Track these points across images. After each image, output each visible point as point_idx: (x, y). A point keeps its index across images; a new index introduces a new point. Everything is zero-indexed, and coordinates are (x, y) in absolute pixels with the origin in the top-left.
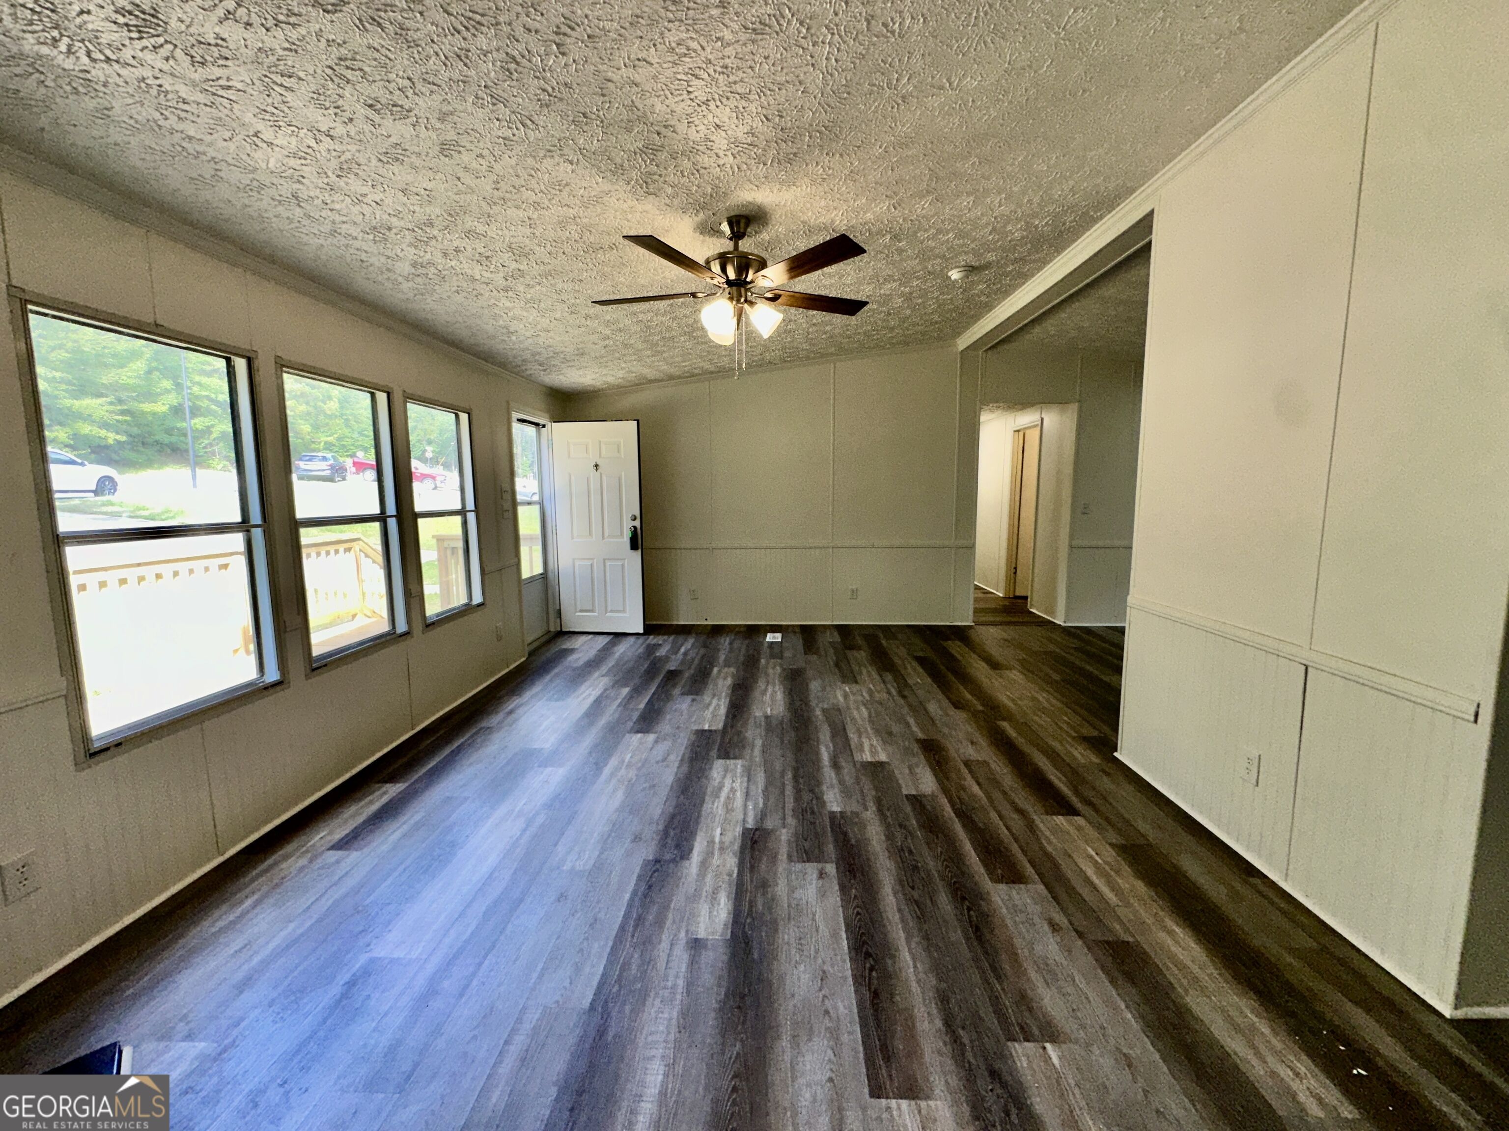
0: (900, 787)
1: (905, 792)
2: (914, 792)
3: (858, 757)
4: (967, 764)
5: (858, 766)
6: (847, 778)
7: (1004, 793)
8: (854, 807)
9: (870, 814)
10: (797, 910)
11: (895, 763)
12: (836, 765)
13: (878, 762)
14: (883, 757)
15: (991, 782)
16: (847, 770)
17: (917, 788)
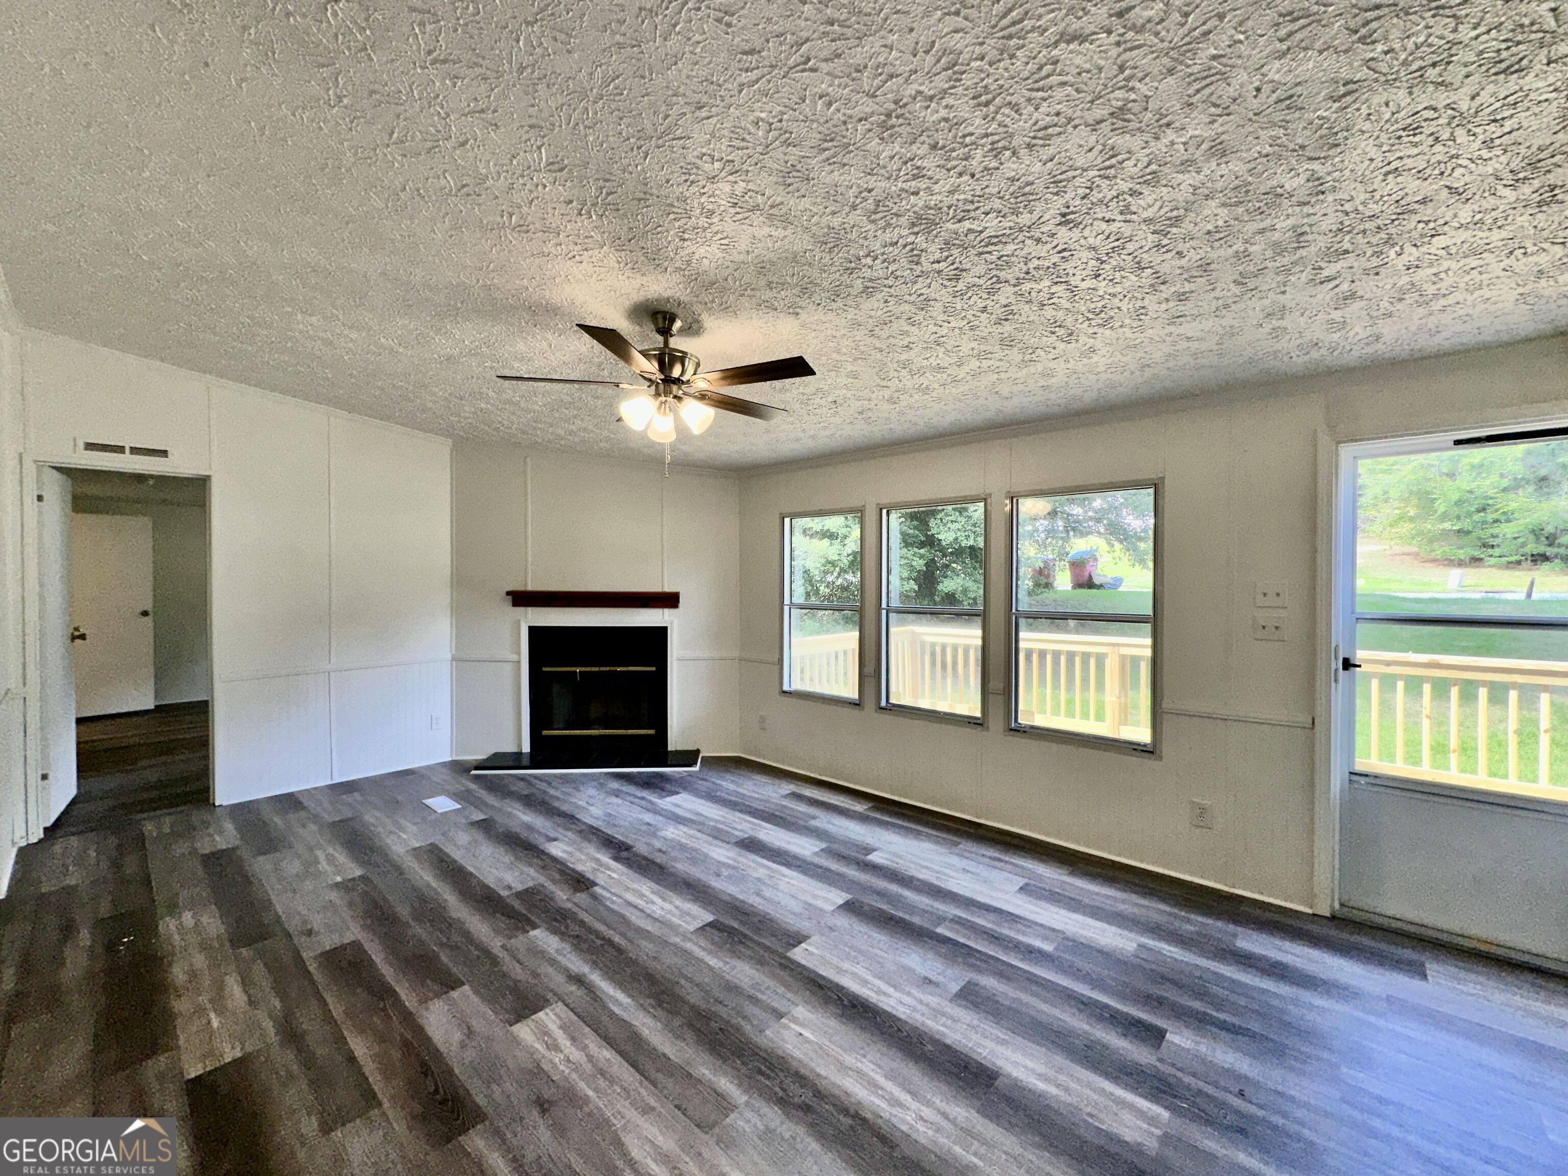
0: (476, 992)
1: (466, 988)
2: (454, 994)
3: (560, 1007)
5: (550, 996)
6: (550, 970)
8: (519, 942)
9: (496, 944)
10: (510, 867)
11: (498, 1030)
12: (579, 980)
13: (526, 1017)
14: (524, 1031)
16: (558, 980)
17: (453, 1003)
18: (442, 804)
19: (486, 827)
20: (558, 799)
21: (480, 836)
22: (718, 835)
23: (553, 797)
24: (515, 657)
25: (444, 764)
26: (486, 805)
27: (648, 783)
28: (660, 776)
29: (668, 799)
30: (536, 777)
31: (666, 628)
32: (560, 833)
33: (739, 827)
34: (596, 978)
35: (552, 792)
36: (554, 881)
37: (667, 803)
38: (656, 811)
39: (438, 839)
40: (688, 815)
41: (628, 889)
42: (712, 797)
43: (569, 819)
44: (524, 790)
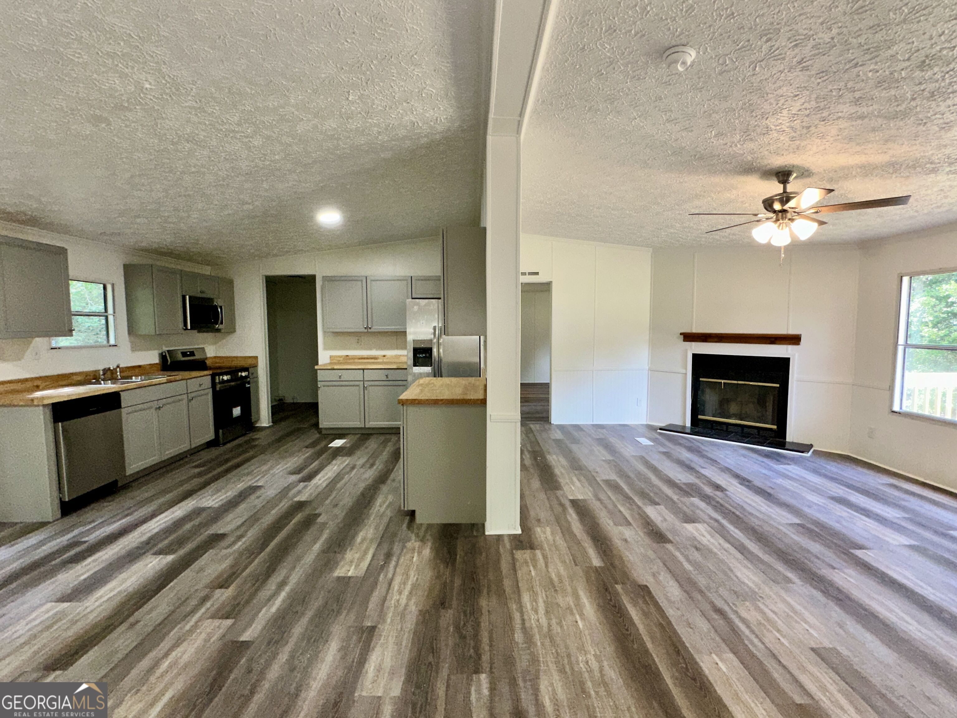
4: (629, 524)
6: (701, 513)
7: (606, 507)
8: (685, 500)
9: (674, 497)
10: (680, 473)
14: (688, 526)
15: (614, 513)
17: (657, 509)
18: (645, 441)
19: (667, 454)
20: (707, 451)
21: (664, 458)
22: (816, 490)
23: (704, 450)
24: (684, 371)
25: (642, 425)
26: (665, 445)
27: (768, 455)
28: (779, 454)
29: (782, 466)
30: (693, 439)
31: (788, 359)
32: (706, 465)
33: (834, 490)
34: (725, 522)
35: (703, 447)
36: (703, 483)
37: (781, 467)
38: (771, 469)
39: (644, 454)
40: (794, 476)
41: (747, 497)
42: (816, 472)
43: (714, 462)
44: (688, 444)
